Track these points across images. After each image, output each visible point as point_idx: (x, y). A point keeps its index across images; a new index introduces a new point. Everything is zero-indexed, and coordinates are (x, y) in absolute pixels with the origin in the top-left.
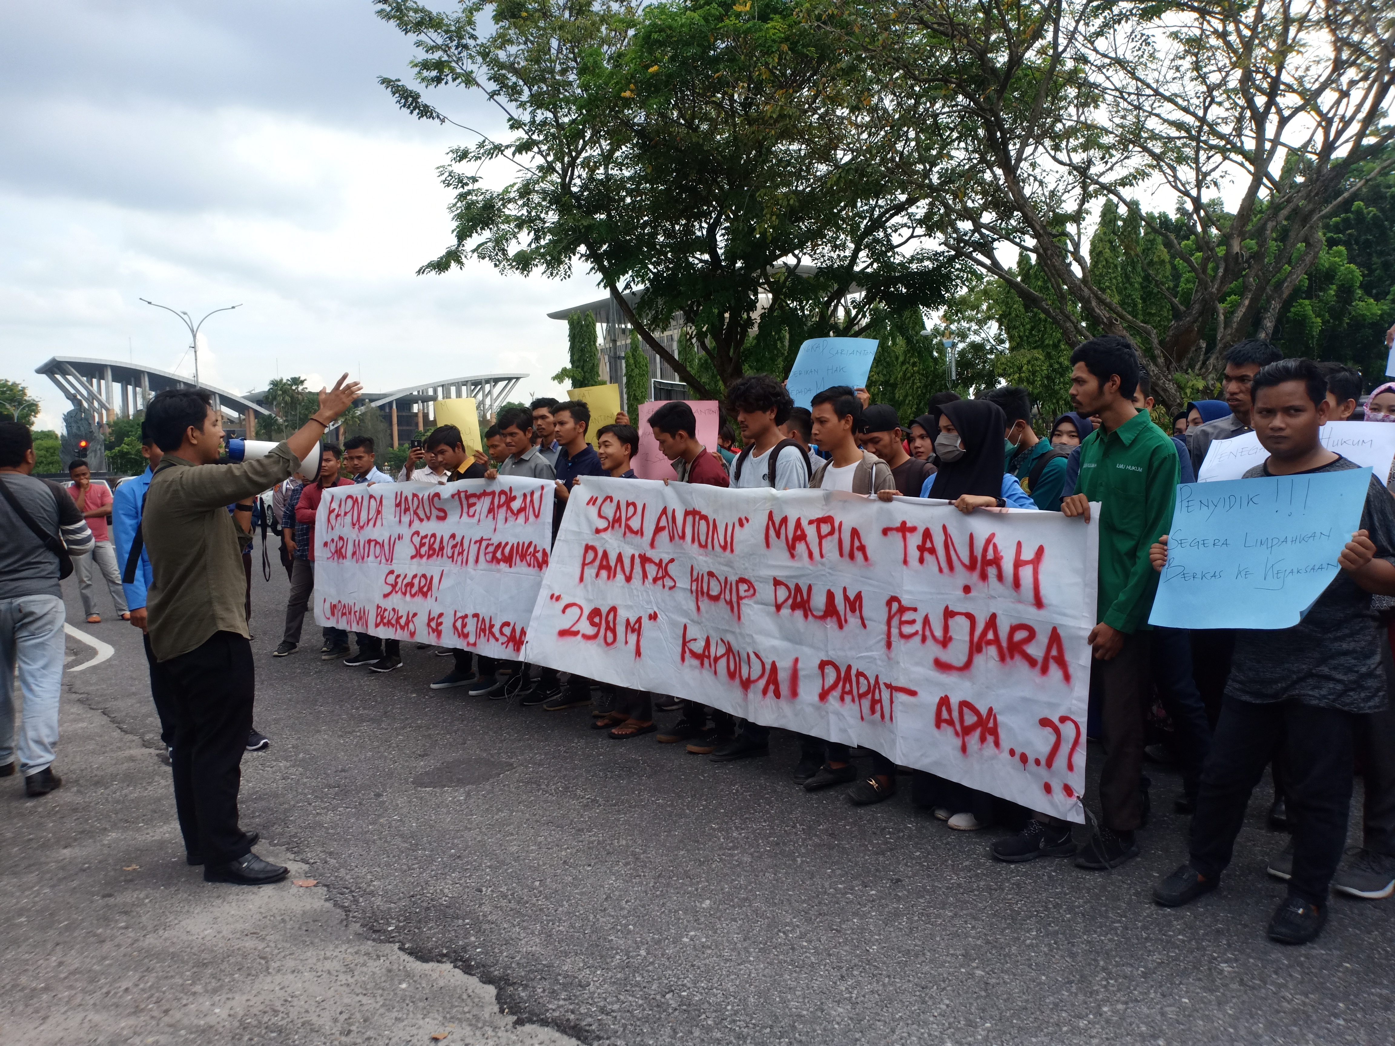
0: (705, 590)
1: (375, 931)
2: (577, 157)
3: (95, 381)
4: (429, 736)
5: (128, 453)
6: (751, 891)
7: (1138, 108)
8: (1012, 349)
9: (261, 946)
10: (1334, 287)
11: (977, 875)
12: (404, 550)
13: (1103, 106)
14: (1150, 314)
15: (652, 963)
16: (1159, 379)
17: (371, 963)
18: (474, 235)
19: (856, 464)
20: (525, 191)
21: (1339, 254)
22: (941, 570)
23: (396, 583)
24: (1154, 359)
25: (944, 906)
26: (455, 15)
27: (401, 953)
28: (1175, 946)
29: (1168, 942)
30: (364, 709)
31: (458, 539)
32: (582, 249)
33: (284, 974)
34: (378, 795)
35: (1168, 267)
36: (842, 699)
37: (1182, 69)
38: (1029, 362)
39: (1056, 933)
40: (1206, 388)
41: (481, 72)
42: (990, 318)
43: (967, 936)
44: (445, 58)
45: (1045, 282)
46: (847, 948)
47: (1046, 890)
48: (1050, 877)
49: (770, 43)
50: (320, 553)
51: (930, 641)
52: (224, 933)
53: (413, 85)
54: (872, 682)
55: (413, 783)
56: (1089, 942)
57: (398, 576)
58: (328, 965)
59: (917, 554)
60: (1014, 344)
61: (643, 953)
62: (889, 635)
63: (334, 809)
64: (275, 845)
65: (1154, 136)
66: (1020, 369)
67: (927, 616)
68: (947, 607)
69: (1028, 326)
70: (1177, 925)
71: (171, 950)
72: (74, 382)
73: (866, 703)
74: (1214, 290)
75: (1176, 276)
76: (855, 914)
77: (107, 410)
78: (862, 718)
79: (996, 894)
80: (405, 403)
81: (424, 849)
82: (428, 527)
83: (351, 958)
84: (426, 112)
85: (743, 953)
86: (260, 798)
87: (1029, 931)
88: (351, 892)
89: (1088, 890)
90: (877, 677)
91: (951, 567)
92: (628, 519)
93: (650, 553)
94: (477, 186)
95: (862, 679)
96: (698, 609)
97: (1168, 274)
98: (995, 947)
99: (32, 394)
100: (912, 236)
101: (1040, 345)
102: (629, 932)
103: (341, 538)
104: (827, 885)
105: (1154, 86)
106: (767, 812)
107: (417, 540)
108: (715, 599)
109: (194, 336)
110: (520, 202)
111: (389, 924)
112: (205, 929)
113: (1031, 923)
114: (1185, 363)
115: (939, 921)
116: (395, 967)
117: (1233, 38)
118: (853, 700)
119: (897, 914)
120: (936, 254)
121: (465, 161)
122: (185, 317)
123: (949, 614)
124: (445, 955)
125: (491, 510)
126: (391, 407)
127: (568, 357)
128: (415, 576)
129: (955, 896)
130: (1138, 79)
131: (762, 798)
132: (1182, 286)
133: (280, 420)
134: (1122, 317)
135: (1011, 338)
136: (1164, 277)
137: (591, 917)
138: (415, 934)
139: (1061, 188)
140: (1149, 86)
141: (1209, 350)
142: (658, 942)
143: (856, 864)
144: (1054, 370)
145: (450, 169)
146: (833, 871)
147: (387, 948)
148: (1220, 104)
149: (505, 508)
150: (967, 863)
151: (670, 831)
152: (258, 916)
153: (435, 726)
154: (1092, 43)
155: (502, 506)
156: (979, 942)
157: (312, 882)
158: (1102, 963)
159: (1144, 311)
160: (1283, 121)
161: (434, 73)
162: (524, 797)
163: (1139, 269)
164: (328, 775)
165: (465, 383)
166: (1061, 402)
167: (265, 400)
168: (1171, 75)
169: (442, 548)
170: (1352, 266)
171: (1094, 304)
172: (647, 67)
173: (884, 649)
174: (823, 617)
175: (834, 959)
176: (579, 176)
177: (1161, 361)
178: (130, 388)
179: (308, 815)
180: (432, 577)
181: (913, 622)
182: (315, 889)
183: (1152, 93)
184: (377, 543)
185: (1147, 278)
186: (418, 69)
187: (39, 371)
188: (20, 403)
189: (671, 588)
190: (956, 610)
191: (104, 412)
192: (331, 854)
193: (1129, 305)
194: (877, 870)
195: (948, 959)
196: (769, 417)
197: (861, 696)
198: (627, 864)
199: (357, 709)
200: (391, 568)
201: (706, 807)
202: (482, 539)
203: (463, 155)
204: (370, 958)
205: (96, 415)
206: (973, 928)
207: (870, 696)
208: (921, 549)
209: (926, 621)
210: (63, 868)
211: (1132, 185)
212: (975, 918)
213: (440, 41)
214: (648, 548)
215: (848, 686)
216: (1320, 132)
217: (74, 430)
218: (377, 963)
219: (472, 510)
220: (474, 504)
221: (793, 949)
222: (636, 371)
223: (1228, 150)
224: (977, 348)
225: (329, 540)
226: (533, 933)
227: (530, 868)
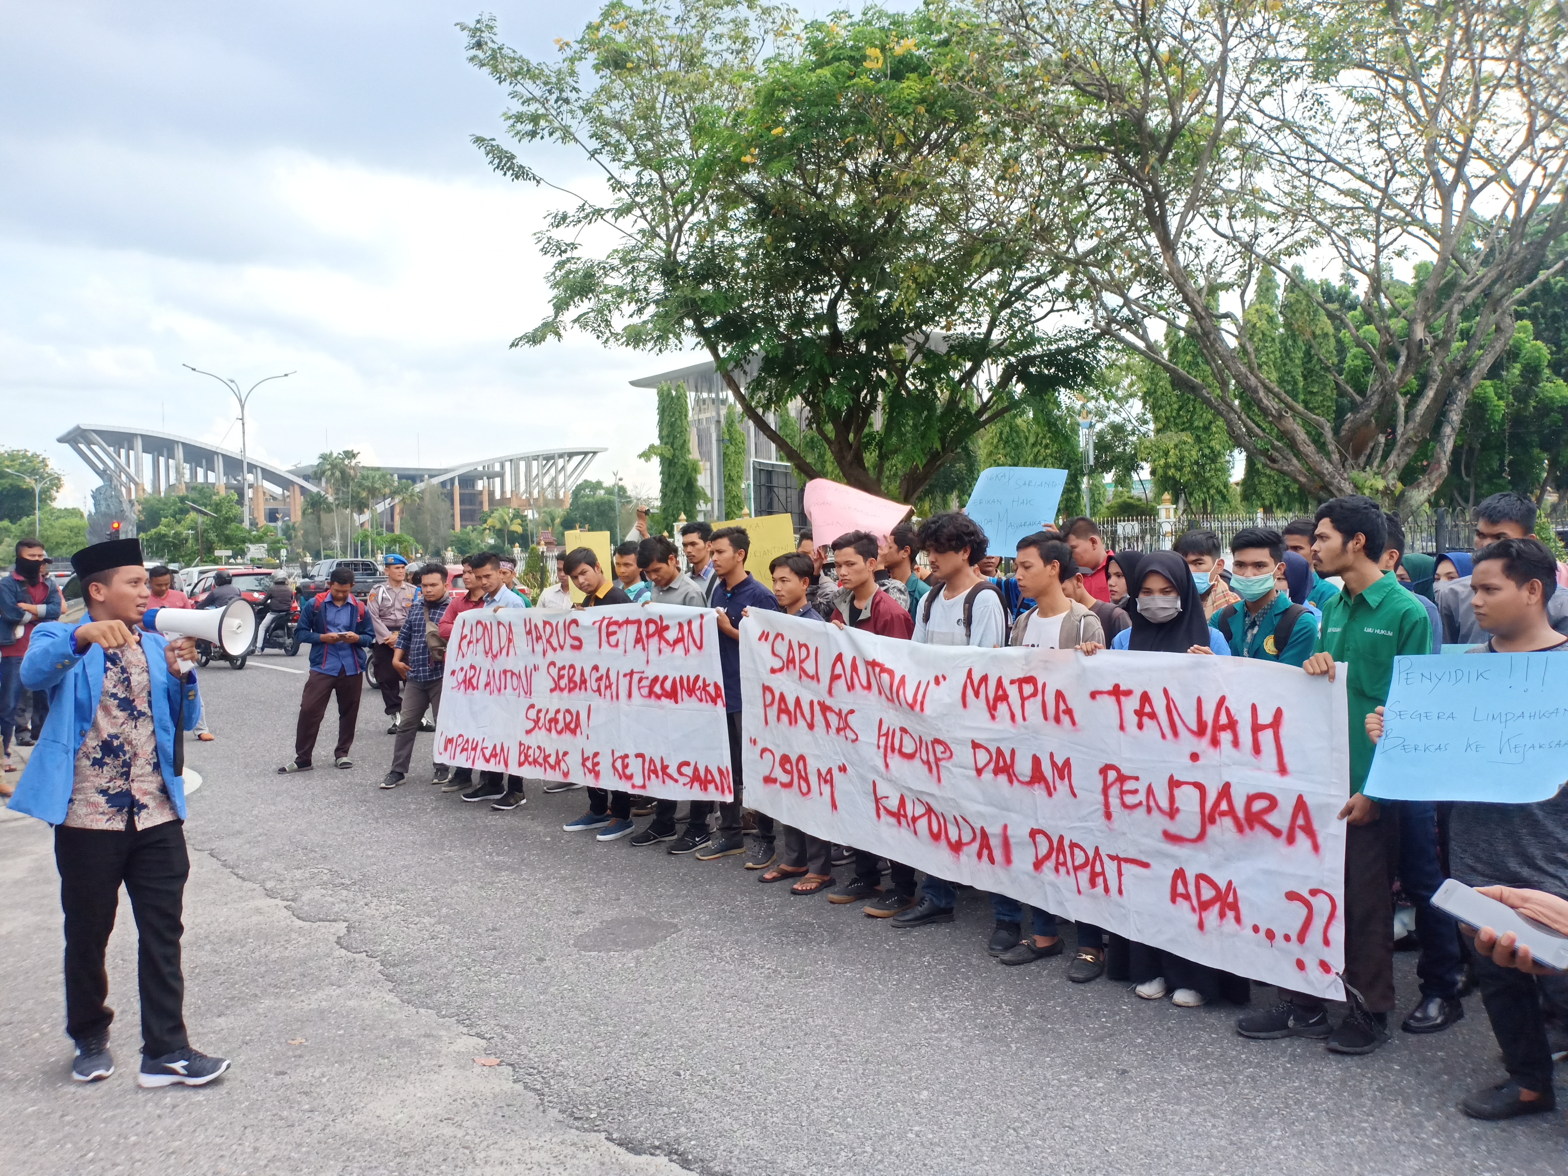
0: (897, 746)
1: (576, 1119)
2: (685, 221)
3: (123, 451)
4: (577, 890)
5: (165, 536)
6: (969, 1081)
7: (1308, 174)
8: (1158, 431)
9: (460, 1133)
10: (1518, 366)
11: (1207, 1066)
12: (542, 682)
13: (1266, 169)
14: (1312, 393)
15: (881, 1161)
16: (1333, 477)
17: (580, 1154)
18: (571, 308)
19: (1064, 615)
20: (628, 259)
21: (1524, 329)
22: (1164, 736)
23: (539, 719)
24: (1328, 455)
25: (1178, 1101)
26: (556, 67)
27: (610, 1144)
28: (1430, 1151)
29: (1423, 1146)
30: (498, 854)
31: (602, 671)
32: (689, 323)
33: (493, 1166)
34: (541, 960)
35: (1332, 341)
36: (1057, 870)
37: (1357, 132)
38: (1176, 446)
39: (1302, 1133)
40: (1387, 488)
41: (582, 128)
42: (1132, 395)
43: (1209, 1135)
44: (542, 111)
45: (1194, 356)
46: (1084, 1148)
47: (1284, 1084)
48: (1285, 1069)
49: (904, 104)
50: (448, 681)
51: (1155, 813)
52: (417, 1118)
53: (508, 143)
54: (1091, 854)
55: (575, 945)
56: (1338, 1144)
57: (539, 711)
58: (536, 1156)
59: (1135, 719)
60: (1160, 425)
61: (869, 1149)
62: (1107, 805)
63: (497, 974)
64: (444, 1017)
65: (1326, 207)
66: (1166, 453)
67: (1150, 786)
68: (1172, 777)
69: (1176, 406)
70: (1430, 1126)
71: (366, 1137)
72: (100, 451)
73: (1084, 876)
74: (1395, 380)
75: (1341, 349)
76: (1086, 1109)
77: (136, 484)
78: (1079, 892)
79: (1231, 1087)
80: (468, 481)
81: (606, 1024)
82: (565, 657)
83: (558, 1148)
84: (521, 173)
85: (974, 1151)
86: (413, 961)
87: (1273, 1130)
88: (539, 1072)
89: (1328, 1084)
90: (1097, 849)
91: (1175, 733)
92: (802, 662)
93: (829, 702)
94: (576, 253)
95: (1077, 851)
96: (887, 766)
97: (1332, 348)
98: (1240, 1148)
99: (54, 466)
100: (1052, 311)
101: (1189, 427)
102: (849, 1126)
103: (472, 667)
104: (1049, 1075)
105: (1325, 150)
106: (967, 989)
107: (554, 671)
108: (910, 756)
109: (243, 407)
110: (624, 271)
111: (589, 1110)
112: (395, 1114)
113: (1273, 1121)
114: (1362, 460)
115: (1177, 1119)
116: (607, 1159)
117: (1415, 99)
118: (1068, 872)
119: (1130, 1110)
120: (1079, 331)
121: (562, 227)
122: (232, 385)
123: (1174, 784)
124: (658, 1148)
125: (638, 641)
126: (452, 484)
127: (656, 432)
128: (558, 711)
129: (1188, 1089)
130: (1308, 144)
131: (958, 971)
132: (1349, 362)
133: (331, 499)
134: (1291, 408)
135: (1156, 419)
136: (1328, 351)
137: (804, 1107)
138: (620, 1123)
139: (1220, 260)
140: (1320, 151)
141: (1390, 446)
142: (883, 1137)
143: (1076, 1051)
144: (1203, 455)
145: (548, 234)
146: (1053, 1059)
147: (592, 1138)
148: (1402, 175)
149: (656, 638)
150: (1194, 1052)
151: (866, 1010)
152: (447, 1100)
153: (581, 878)
154: (1257, 103)
155: (653, 635)
156: (1223, 1143)
157: (493, 1060)
158: (1356, 1168)
159: (1304, 389)
160: (1471, 195)
161: (530, 127)
162: (699, 965)
163: (1300, 343)
164: (480, 935)
165: (536, 458)
166: (1212, 491)
167: (315, 475)
168: (1345, 137)
169: (584, 681)
170: (1539, 343)
171: (1261, 394)
172: (769, 129)
173: (1103, 820)
174: (1031, 783)
175: (1073, 1160)
176: (686, 243)
177: (1336, 457)
178: (162, 460)
179: (470, 982)
180: (578, 713)
181: (1136, 792)
182: (500, 1069)
183: (1323, 159)
184: (513, 674)
185: (1308, 353)
186: (511, 121)
187: (60, 440)
188: (42, 478)
189: (854, 741)
190: (1182, 779)
191: (133, 486)
192: (506, 1027)
193: (1288, 382)
194: (1100, 1059)
195: (1194, 1161)
196: (962, 557)
197: (1076, 869)
198: (828, 1047)
199: (490, 854)
200: (531, 701)
201: (899, 981)
202: (631, 673)
203: (562, 219)
204: (579, 1149)
205: (124, 490)
206: (1214, 1126)
207: (1088, 868)
208: (1139, 713)
209: (1150, 791)
210: (224, 1040)
211: (1298, 254)
212: (1214, 1116)
213: (537, 93)
214: (827, 696)
215: (1061, 857)
216: (1512, 205)
217: (103, 508)
218: (587, 1155)
219: (613, 640)
220: (615, 633)
221: (1027, 1148)
222: (732, 448)
223: (1410, 223)
224: (1118, 429)
225: (457, 669)
226: (746, 1124)
227: (726, 1048)
